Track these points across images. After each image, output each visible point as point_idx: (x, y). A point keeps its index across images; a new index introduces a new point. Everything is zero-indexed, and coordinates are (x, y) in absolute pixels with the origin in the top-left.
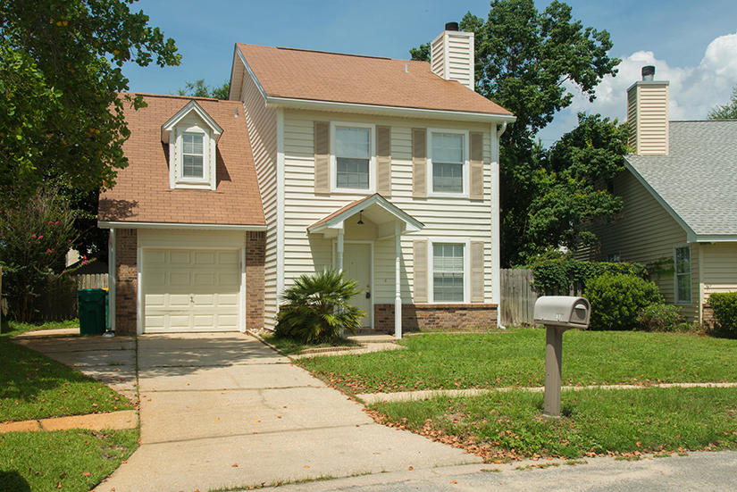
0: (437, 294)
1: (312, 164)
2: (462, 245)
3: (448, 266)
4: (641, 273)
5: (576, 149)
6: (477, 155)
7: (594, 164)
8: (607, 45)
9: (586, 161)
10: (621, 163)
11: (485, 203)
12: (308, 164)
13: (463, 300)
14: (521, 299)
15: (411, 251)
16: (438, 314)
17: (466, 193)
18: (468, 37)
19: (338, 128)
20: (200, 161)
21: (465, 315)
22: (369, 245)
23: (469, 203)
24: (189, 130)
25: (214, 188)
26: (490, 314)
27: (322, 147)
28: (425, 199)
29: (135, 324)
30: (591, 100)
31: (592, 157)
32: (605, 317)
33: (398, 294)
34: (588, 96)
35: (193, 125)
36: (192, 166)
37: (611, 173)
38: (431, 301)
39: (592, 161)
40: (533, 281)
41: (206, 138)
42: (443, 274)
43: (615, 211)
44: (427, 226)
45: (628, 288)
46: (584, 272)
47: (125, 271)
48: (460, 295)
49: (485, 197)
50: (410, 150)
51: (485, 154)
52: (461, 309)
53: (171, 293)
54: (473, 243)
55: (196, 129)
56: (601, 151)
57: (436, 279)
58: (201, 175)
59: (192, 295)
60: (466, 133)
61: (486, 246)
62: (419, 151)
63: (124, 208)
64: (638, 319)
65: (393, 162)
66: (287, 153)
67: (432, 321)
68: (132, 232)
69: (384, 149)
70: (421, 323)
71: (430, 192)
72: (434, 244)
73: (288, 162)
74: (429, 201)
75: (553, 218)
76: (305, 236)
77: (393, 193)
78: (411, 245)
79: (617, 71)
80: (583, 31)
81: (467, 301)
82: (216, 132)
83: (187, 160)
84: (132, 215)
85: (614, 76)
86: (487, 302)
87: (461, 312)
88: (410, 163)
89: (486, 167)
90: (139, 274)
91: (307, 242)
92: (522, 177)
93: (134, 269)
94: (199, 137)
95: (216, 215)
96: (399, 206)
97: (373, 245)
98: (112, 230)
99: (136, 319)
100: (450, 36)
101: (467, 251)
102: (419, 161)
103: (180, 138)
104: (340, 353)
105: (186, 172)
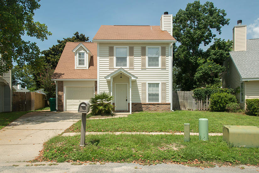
0: (149, 100)
1: (108, 60)
2: (158, 84)
3: (153, 91)
4: (232, 92)
5: (213, 50)
6: (164, 54)
7: (218, 55)
8: (224, 14)
9: (215, 54)
10: (228, 54)
11: (167, 70)
12: (107, 60)
13: (158, 101)
14: (189, 101)
15: (141, 86)
16: (150, 106)
17: (160, 66)
18: (170, 16)
19: (116, 48)
20: (84, 60)
21: (159, 106)
22: (127, 84)
23: (161, 70)
24: (80, 52)
25: (88, 68)
26: (168, 106)
27: (111, 54)
28: (146, 69)
29: (63, 108)
30: (220, 34)
31: (217, 53)
32: (214, 107)
33: (130, 100)
34: (219, 32)
35: (81, 50)
36: (81, 62)
37: (225, 58)
38: (147, 102)
39: (217, 54)
40: (193, 95)
41: (85, 54)
42: (152, 93)
43: (222, 71)
44: (138, 78)
45: (223, 97)
46: (211, 92)
47: (60, 93)
48: (158, 100)
49: (167, 68)
50: (140, 54)
51: (166, 54)
52: (157, 104)
53: (74, 99)
54: (162, 83)
55: (82, 51)
56: (221, 51)
57: (149, 95)
58: (84, 65)
59: (80, 100)
60: (160, 47)
61: (167, 84)
62: (143, 54)
63: (60, 75)
64: (226, 108)
65: (135, 58)
66: (100, 57)
67: (148, 108)
68: (62, 82)
69: (131, 54)
70: (143, 109)
71: (147, 67)
72: (149, 84)
73: (100, 59)
74: (147, 70)
75: (201, 74)
76: (106, 82)
77: (135, 68)
78: (141, 84)
79: (229, 23)
80: (217, 11)
81: (160, 102)
82: (88, 52)
83: (80, 61)
84: (62, 77)
85: (228, 25)
86: (167, 102)
87: (157, 105)
88: (141, 58)
89: (167, 58)
90: (64, 94)
91: (107, 84)
92: (193, 61)
93: (63, 93)
94: (83, 54)
95: (86, 76)
96: (129, 72)
97: (128, 84)
98: (55, 82)
99: (63, 107)
100: (164, 16)
101: (160, 85)
102: (144, 57)
103: (78, 54)
104: (104, 118)
105: (80, 64)
